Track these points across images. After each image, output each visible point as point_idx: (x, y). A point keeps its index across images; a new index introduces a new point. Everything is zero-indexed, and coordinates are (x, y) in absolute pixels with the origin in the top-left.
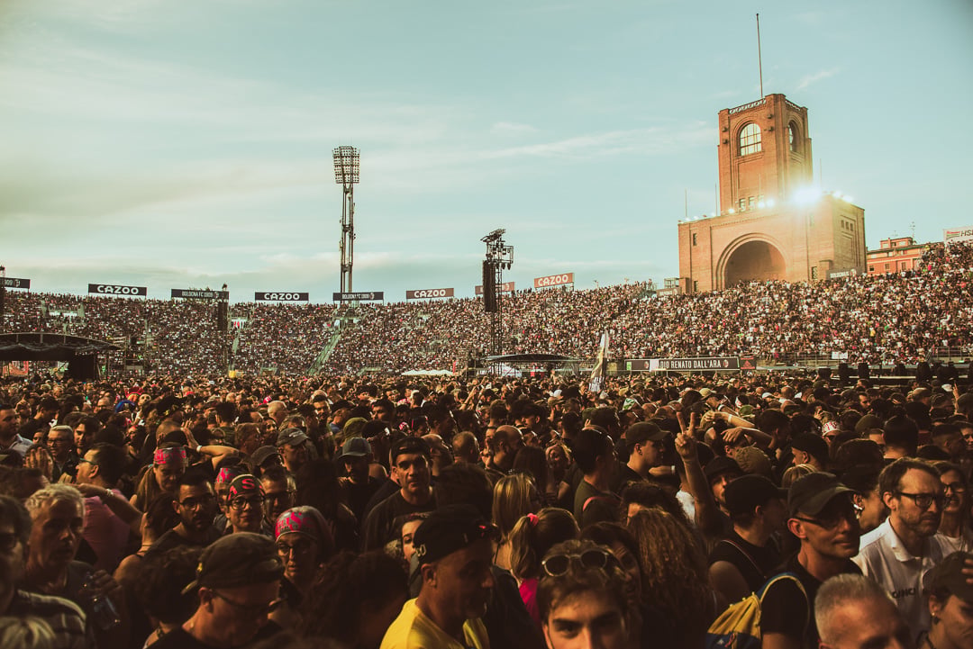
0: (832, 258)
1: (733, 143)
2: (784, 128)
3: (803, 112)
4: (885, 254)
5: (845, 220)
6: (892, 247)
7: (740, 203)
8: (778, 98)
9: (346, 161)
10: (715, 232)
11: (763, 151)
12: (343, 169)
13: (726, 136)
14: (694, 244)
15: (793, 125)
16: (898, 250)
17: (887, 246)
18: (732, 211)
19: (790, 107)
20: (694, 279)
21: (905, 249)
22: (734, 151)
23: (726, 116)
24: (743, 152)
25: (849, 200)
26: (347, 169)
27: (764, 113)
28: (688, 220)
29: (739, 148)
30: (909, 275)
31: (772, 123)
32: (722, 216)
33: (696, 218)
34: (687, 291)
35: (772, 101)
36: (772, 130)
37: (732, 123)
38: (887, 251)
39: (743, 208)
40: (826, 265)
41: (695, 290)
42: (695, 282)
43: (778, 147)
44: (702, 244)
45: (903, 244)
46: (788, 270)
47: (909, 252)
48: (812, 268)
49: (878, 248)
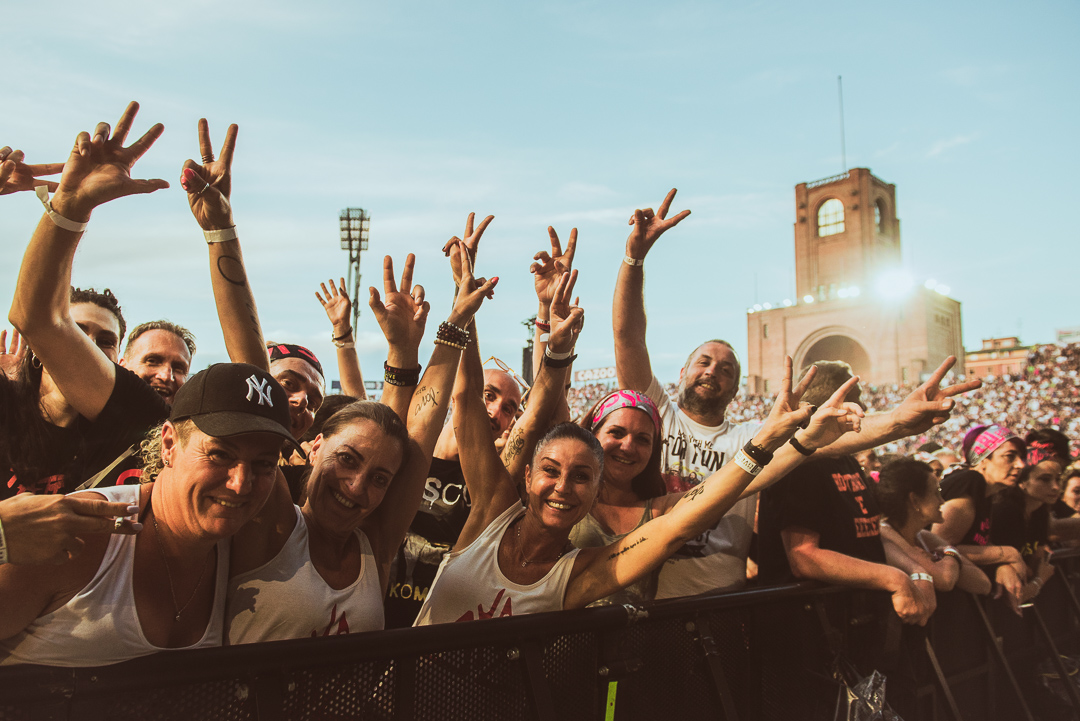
0: (924, 356)
1: (810, 221)
2: (870, 206)
3: (891, 188)
4: (986, 356)
5: (940, 315)
6: (996, 347)
7: (818, 290)
8: (863, 173)
9: (355, 224)
10: (790, 323)
11: (846, 232)
12: (350, 234)
13: (803, 213)
14: (765, 336)
15: (880, 203)
16: (1002, 351)
17: (989, 346)
18: (809, 299)
19: (876, 183)
20: (764, 377)
21: (1010, 350)
22: (812, 231)
23: (802, 190)
24: (823, 232)
25: (945, 291)
26: (355, 234)
27: (847, 188)
28: (758, 308)
29: (817, 227)
30: (1014, 379)
31: (856, 200)
32: (797, 306)
33: (768, 306)
34: (757, 391)
35: (857, 176)
36: (856, 208)
37: (809, 199)
38: (989, 352)
39: (822, 296)
40: (918, 365)
41: (766, 390)
42: (766, 381)
43: (862, 228)
44: (774, 336)
45: (1007, 344)
46: (874, 370)
47: (1016, 354)
48: (903, 369)
49: (979, 347)
